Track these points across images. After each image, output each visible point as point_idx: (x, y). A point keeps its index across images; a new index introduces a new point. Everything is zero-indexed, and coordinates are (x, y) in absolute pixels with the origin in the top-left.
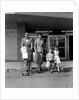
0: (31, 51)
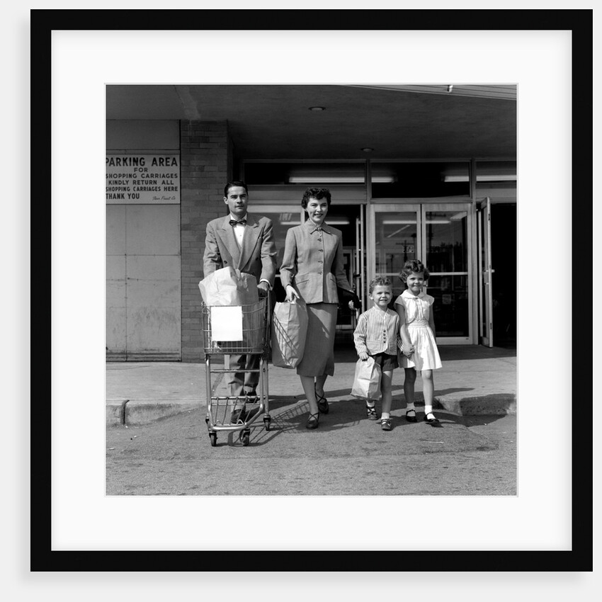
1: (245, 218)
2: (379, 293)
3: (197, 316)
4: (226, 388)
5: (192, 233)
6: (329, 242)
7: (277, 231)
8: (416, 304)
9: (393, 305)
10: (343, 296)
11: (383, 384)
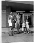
0: (14, 22)
1: (12, 15)
3: (8, 24)
4: (10, 30)
5: (7, 16)
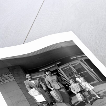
2: (71, 81)
6: (55, 78)
7: (42, 80)
8: (80, 80)
9: (75, 82)
10: (64, 85)
11: (84, 96)
